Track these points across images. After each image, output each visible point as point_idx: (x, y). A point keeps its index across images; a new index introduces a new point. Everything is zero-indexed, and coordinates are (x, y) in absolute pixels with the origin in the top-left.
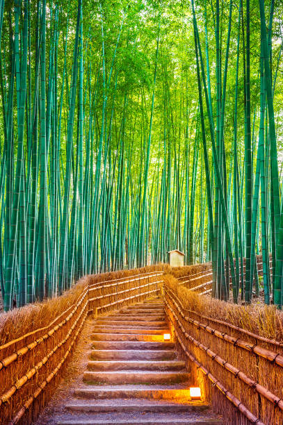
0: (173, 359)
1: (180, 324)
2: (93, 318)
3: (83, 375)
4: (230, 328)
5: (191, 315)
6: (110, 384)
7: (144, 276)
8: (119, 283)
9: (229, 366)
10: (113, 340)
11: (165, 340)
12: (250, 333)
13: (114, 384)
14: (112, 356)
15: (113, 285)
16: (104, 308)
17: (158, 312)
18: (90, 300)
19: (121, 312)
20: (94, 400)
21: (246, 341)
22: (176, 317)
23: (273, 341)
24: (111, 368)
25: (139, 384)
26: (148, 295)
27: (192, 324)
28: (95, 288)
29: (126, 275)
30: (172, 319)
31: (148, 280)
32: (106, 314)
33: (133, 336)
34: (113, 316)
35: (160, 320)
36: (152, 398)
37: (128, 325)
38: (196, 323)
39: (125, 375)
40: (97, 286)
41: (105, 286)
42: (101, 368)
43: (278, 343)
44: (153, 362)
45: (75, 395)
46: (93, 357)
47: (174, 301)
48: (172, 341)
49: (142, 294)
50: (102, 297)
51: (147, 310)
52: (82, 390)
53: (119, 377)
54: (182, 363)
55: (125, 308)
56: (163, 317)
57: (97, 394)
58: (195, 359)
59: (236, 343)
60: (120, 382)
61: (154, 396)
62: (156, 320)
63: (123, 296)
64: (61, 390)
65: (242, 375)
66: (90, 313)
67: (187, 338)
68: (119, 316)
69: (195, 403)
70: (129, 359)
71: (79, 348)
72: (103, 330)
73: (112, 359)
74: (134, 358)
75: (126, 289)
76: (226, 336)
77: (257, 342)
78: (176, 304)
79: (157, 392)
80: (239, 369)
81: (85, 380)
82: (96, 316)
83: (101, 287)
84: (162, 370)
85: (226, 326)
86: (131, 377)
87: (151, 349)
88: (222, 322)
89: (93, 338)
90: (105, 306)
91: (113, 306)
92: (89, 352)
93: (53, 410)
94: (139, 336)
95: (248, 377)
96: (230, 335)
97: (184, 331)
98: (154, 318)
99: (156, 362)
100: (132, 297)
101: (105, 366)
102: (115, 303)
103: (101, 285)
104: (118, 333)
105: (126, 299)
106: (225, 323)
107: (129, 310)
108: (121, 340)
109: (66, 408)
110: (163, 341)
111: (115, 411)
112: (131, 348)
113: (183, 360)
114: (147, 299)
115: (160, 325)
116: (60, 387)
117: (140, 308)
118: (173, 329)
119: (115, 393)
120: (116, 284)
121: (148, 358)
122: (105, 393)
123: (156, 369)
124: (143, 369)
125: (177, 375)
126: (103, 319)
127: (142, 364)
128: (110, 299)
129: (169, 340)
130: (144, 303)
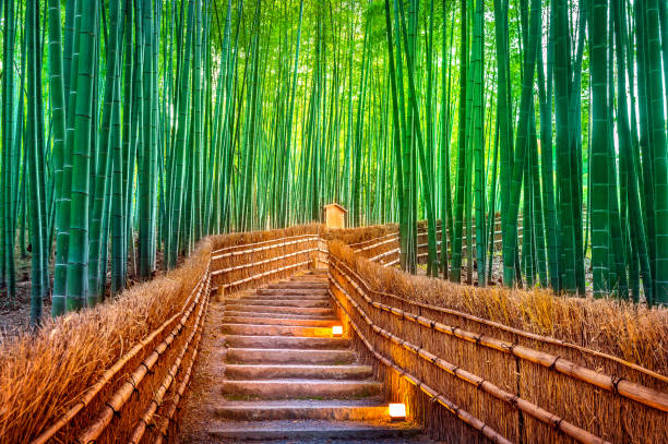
0: (351, 363)
1: (363, 313)
2: (218, 301)
3: (220, 386)
4: (465, 319)
5: (385, 300)
6: (263, 399)
7: (291, 240)
8: (256, 250)
9: (462, 373)
10: (256, 334)
11: (335, 336)
12: (505, 327)
13: (270, 399)
14: (259, 357)
15: (247, 251)
16: (233, 287)
17: (316, 294)
18: (214, 273)
19: (260, 293)
20: (246, 423)
21: (498, 337)
22: (353, 302)
23: (550, 339)
24: (261, 376)
25: (308, 398)
26: (296, 268)
27: (390, 312)
28: (221, 256)
29: (265, 237)
30: (345, 304)
31: (296, 247)
32: (238, 296)
33: (286, 329)
34: (248, 298)
35: (322, 305)
36: (334, 418)
37: (275, 312)
38: (397, 311)
39: (287, 386)
40: (223, 252)
41: (235, 253)
42: (247, 376)
43: (559, 341)
44: (325, 367)
45: (217, 415)
46: (230, 358)
47: (348, 278)
48: (346, 336)
49: (287, 267)
50: (230, 269)
51: (299, 291)
52: (226, 407)
53: (277, 388)
54: (367, 368)
55: (264, 287)
56: (327, 302)
57: (250, 412)
58: (394, 362)
59: (478, 340)
60: (278, 396)
61: (337, 416)
62: (316, 306)
63: (261, 268)
64: (192, 408)
65: (489, 385)
66: (213, 293)
67: (379, 334)
68: (258, 298)
69: (400, 426)
70: (286, 362)
71: (207, 346)
72: (238, 319)
73: (260, 361)
74: (293, 361)
75: (264, 258)
76: (458, 331)
77: (517, 339)
78: (353, 283)
79: (341, 410)
80: (482, 376)
81: (224, 393)
82: (223, 297)
83: (229, 254)
84: (339, 379)
85: (457, 317)
86: (295, 389)
87: (316, 348)
88: (450, 311)
89: (225, 330)
90: (235, 284)
91: (247, 283)
92: (222, 351)
93: (190, 437)
94: (294, 329)
95: (501, 388)
96: (465, 329)
97: (370, 322)
98: (314, 303)
99: (329, 367)
100: (273, 271)
101: (253, 373)
102: (249, 279)
103: (229, 251)
104: (262, 324)
105: (265, 274)
106: (457, 312)
107: (271, 290)
108: (267, 335)
109: (209, 434)
110: (332, 337)
111: (286, 438)
112: (286, 346)
113: (368, 364)
114: (296, 275)
115: (323, 314)
116: (191, 404)
117: (287, 287)
118: (346, 319)
119: (278, 412)
120: (250, 251)
121: (314, 360)
122: (263, 412)
123: (330, 377)
124: (310, 377)
125: (363, 386)
126: (235, 303)
127: (309, 370)
128: (242, 273)
129: (340, 336)
130: (292, 280)
